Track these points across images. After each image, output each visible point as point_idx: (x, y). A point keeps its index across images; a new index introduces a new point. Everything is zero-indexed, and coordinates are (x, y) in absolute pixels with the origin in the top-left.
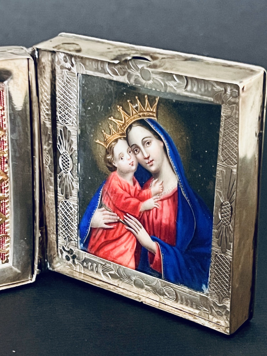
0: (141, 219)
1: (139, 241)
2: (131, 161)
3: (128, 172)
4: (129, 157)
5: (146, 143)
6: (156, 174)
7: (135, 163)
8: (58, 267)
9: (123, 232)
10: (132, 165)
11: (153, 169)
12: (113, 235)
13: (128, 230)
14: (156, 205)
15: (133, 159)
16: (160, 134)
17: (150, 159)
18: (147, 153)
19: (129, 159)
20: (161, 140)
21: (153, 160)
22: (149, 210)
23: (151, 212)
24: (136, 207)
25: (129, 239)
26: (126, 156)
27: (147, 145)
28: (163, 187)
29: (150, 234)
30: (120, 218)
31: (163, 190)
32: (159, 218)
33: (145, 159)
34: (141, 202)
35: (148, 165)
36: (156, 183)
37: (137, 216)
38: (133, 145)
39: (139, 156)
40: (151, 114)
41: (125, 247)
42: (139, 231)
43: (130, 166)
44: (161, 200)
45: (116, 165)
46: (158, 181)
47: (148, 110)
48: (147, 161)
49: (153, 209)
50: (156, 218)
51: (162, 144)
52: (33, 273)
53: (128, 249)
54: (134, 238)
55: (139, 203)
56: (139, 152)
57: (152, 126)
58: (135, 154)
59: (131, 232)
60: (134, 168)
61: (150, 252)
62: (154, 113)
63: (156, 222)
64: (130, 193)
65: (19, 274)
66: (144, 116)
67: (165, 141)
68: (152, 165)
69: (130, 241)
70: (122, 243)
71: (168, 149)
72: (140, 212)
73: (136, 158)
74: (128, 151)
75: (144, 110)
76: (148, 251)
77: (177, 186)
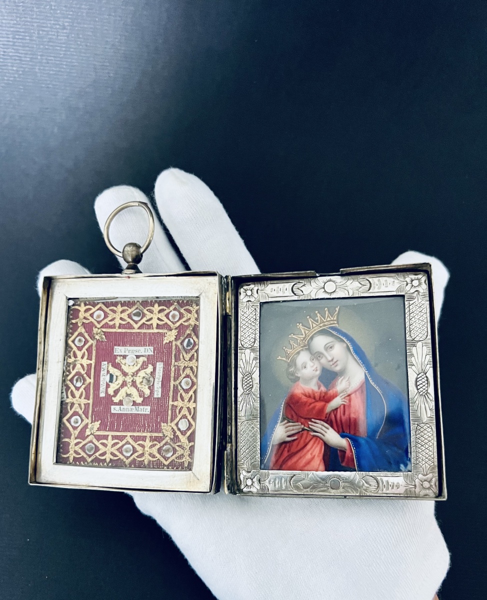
0: (327, 420)
1: (327, 443)
2: (315, 367)
3: (311, 379)
4: (312, 364)
5: (328, 348)
6: (341, 373)
7: (319, 368)
9: (308, 440)
10: (317, 370)
11: (338, 369)
12: (297, 445)
13: (314, 436)
14: (344, 401)
15: (316, 365)
16: (342, 337)
17: (335, 360)
18: (330, 356)
19: (312, 367)
20: (344, 341)
21: (337, 361)
22: (337, 409)
23: (339, 410)
24: (322, 410)
25: (315, 445)
26: (310, 364)
27: (330, 349)
28: (350, 383)
29: (338, 432)
30: (305, 426)
31: (349, 385)
32: (347, 413)
33: (330, 361)
34: (327, 404)
35: (333, 366)
36: (342, 380)
37: (324, 418)
38: (316, 353)
39: (323, 361)
40: (331, 322)
41: (311, 454)
42: (326, 432)
43: (314, 372)
44: (348, 396)
45: (299, 375)
46: (344, 378)
47: (329, 319)
48: (331, 363)
49: (340, 406)
50: (344, 414)
51: (345, 345)
53: (314, 456)
54: (321, 441)
55: (325, 405)
56: (322, 358)
57: (333, 332)
58: (319, 360)
59: (317, 437)
60: (318, 373)
61: (341, 451)
62: (335, 320)
63: (343, 418)
64: (314, 398)
66: (325, 325)
67: (348, 342)
68: (336, 366)
69: (316, 447)
70: (308, 451)
71: (351, 348)
72: (327, 414)
73: (320, 363)
74: (310, 360)
75: (325, 321)
76: (337, 449)
77: (364, 377)
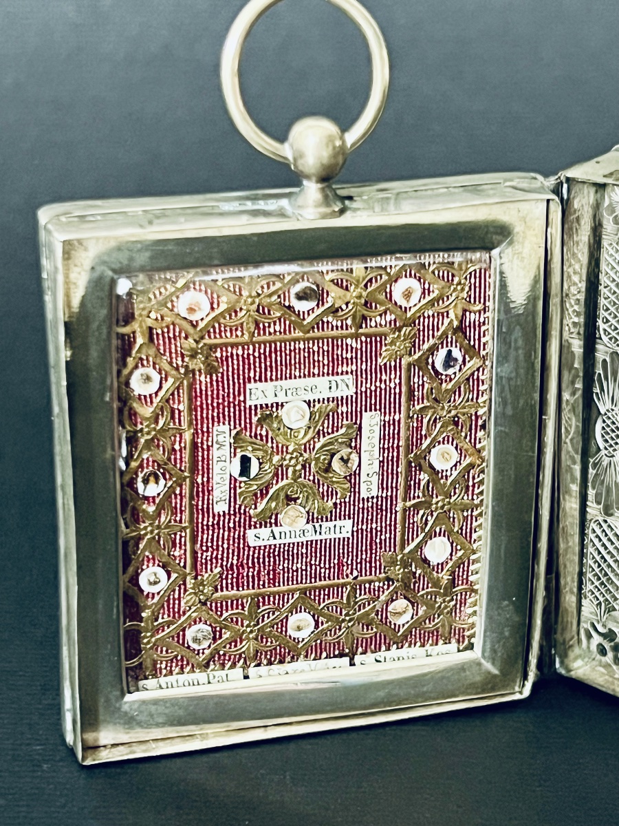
8: (579, 668)
52: (525, 677)
65: (495, 676)
